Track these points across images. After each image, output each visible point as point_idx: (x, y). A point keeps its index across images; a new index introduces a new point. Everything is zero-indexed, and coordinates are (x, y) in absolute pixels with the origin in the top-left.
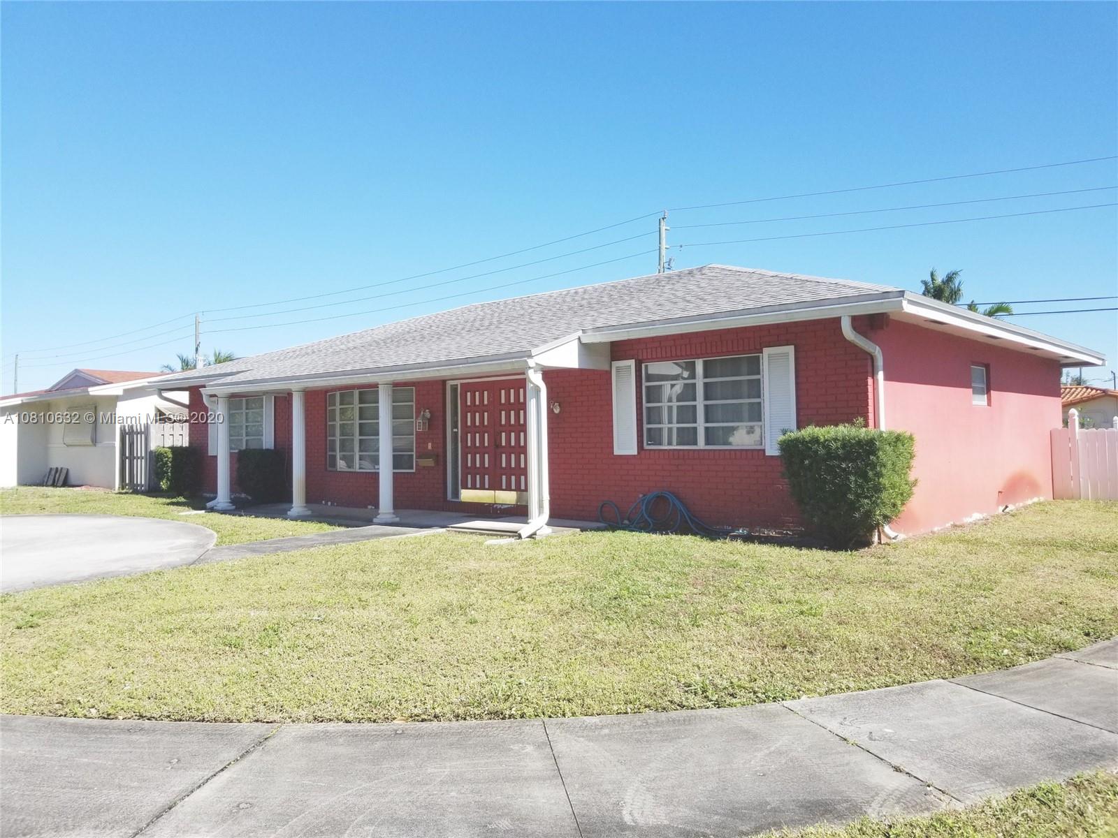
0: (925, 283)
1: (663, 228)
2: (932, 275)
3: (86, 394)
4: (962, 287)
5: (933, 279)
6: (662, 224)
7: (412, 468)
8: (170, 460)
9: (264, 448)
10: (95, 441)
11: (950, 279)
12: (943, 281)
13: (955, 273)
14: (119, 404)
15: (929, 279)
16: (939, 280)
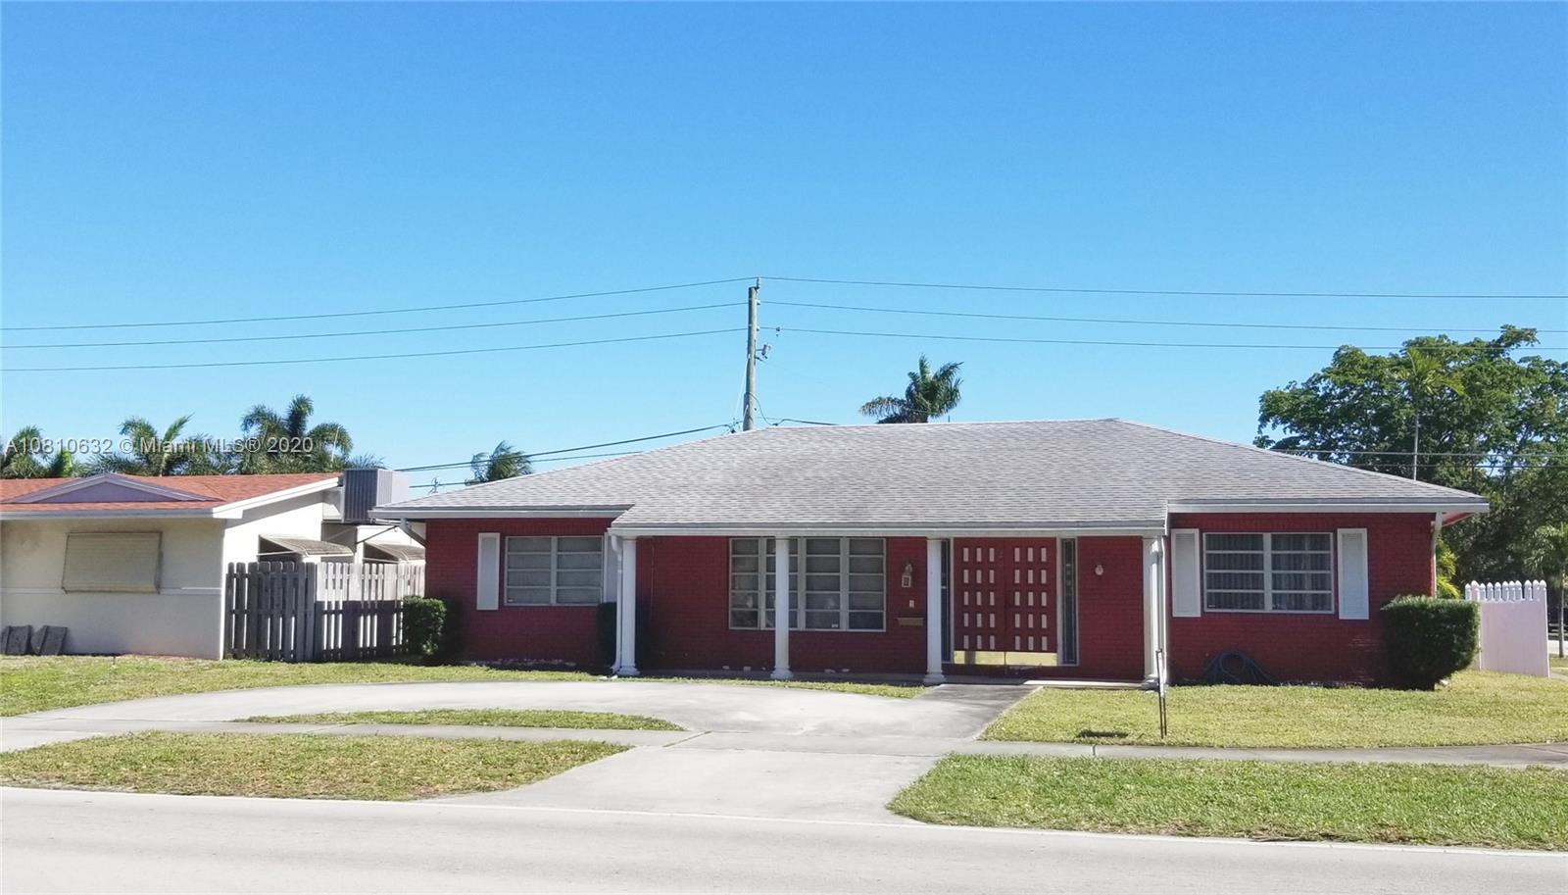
0: (913, 375)
1: (755, 301)
2: (922, 365)
3: (207, 516)
4: (960, 388)
5: (923, 372)
6: (754, 296)
7: (882, 628)
8: (443, 615)
9: (605, 601)
10: (158, 587)
11: (946, 373)
12: (936, 376)
13: (955, 366)
14: (228, 532)
15: (917, 371)
16: (932, 373)
